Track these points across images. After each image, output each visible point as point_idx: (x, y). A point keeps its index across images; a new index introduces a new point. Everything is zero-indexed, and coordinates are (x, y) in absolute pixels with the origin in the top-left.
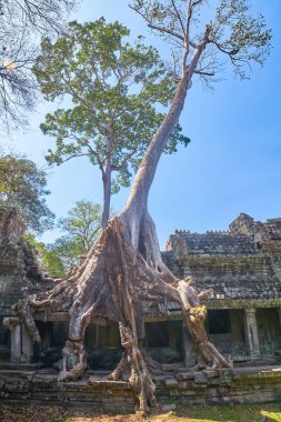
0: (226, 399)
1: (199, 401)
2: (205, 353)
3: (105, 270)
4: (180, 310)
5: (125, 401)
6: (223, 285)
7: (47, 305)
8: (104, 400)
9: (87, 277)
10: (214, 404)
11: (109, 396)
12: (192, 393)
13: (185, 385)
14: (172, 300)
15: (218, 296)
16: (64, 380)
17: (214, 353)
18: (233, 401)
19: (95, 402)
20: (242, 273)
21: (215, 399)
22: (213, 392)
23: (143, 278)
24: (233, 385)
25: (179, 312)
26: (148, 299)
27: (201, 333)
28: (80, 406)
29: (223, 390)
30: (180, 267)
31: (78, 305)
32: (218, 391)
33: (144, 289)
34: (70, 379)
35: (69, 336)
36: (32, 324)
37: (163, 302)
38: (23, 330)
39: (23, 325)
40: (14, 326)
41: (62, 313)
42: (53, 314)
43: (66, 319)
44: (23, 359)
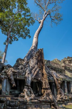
0: (68, 104)
5: (48, 106)
11: (44, 105)
12: (62, 102)
16: (30, 100)
18: (70, 104)
21: (66, 104)
35: (26, 84)
36: (13, 79)
37: (50, 76)
38: (7, 81)
39: (7, 79)
40: (4, 79)
41: (23, 76)
42: (20, 76)
43: (24, 79)
44: (7, 93)
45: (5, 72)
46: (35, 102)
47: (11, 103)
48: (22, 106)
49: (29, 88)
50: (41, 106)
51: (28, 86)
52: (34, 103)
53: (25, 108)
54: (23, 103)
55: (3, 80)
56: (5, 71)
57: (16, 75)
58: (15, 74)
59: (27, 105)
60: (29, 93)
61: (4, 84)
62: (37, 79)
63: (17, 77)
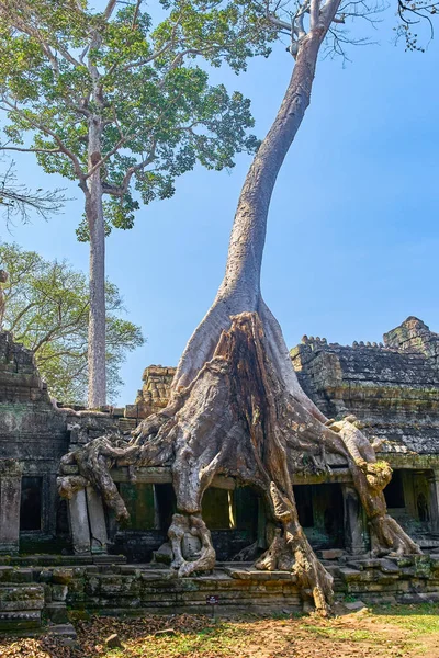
0: (421, 595)
1: (386, 598)
2: (386, 533)
3: (233, 399)
4: (346, 466)
5: (285, 602)
6: (400, 432)
7: (135, 455)
8: (255, 601)
9: (200, 411)
10: (408, 602)
11: (262, 595)
12: (378, 588)
13: (368, 575)
14: (332, 451)
15: (398, 449)
16: (191, 575)
17: (397, 533)
18: (432, 598)
19: (242, 604)
20: (420, 415)
21: (409, 596)
22: (404, 586)
23: (291, 414)
24: (431, 576)
25: (345, 470)
26: (299, 448)
27: (378, 503)
28: (222, 612)
29: (417, 583)
30: (328, 399)
31: (187, 455)
32: (410, 586)
33: (293, 433)
34: (200, 572)
35: (180, 506)
36: (113, 487)
37: (319, 454)
38: (89, 497)
39: (89, 490)
40: (75, 492)
41: (161, 469)
42: (143, 470)
43: (168, 479)
44: (95, 548)
45: (74, 462)
46: (215, 584)
47: (106, 587)
48: (156, 598)
49: (191, 524)
50: (245, 601)
51: (185, 513)
52: (211, 588)
53: (167, 604)
54: (159, 587)
55: (70, 495)
56: (73, 456)
57: (127, 466)
58: (120, 463)
59: (176, 593)
60: (192, 542)
61: (78, 513)
62: (234, 477)
63: (129, 477)
